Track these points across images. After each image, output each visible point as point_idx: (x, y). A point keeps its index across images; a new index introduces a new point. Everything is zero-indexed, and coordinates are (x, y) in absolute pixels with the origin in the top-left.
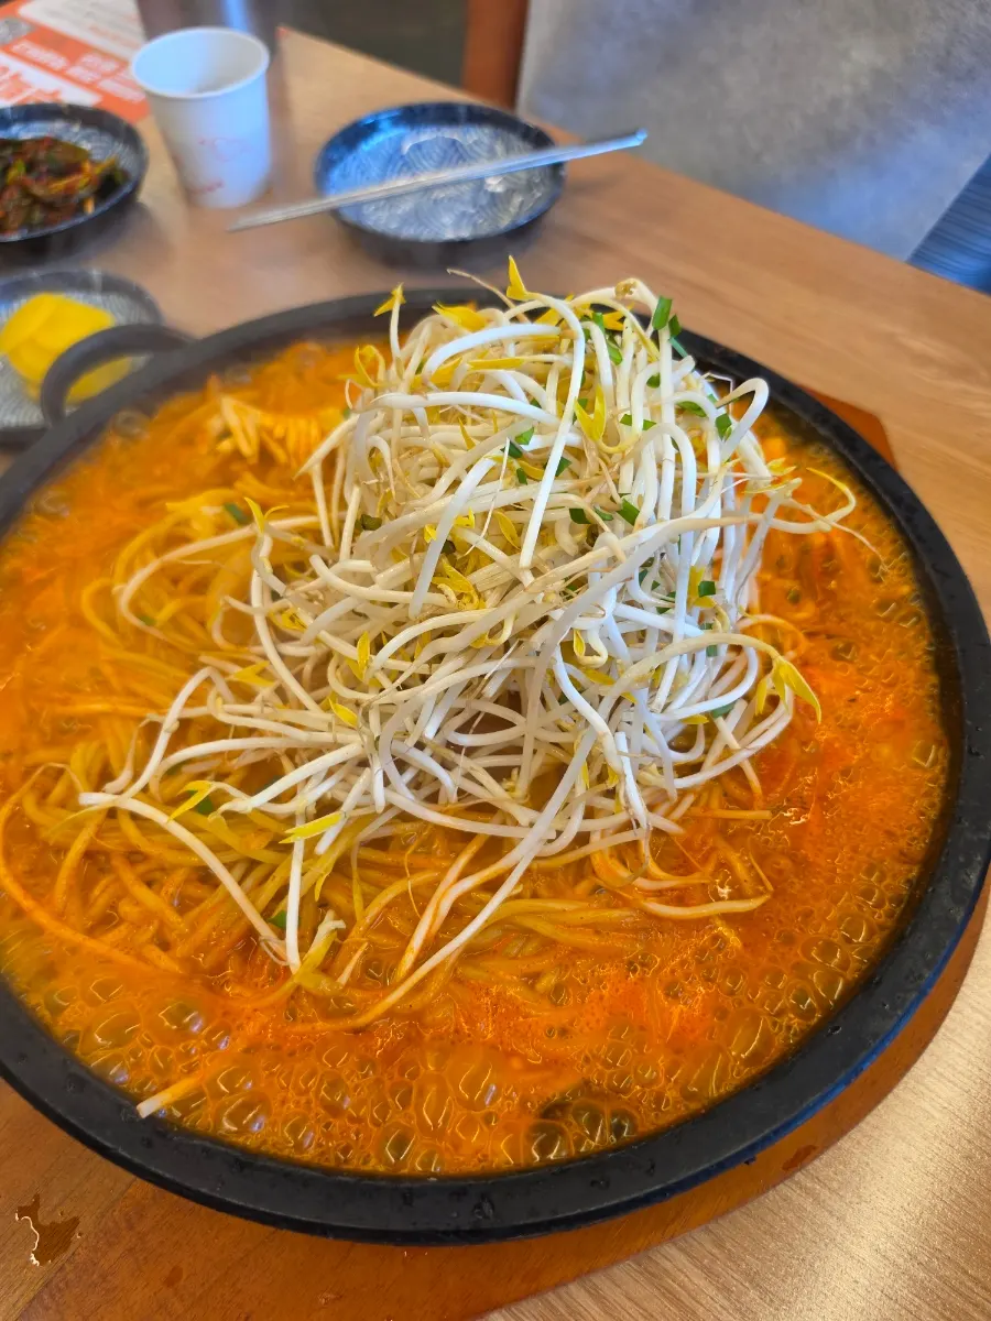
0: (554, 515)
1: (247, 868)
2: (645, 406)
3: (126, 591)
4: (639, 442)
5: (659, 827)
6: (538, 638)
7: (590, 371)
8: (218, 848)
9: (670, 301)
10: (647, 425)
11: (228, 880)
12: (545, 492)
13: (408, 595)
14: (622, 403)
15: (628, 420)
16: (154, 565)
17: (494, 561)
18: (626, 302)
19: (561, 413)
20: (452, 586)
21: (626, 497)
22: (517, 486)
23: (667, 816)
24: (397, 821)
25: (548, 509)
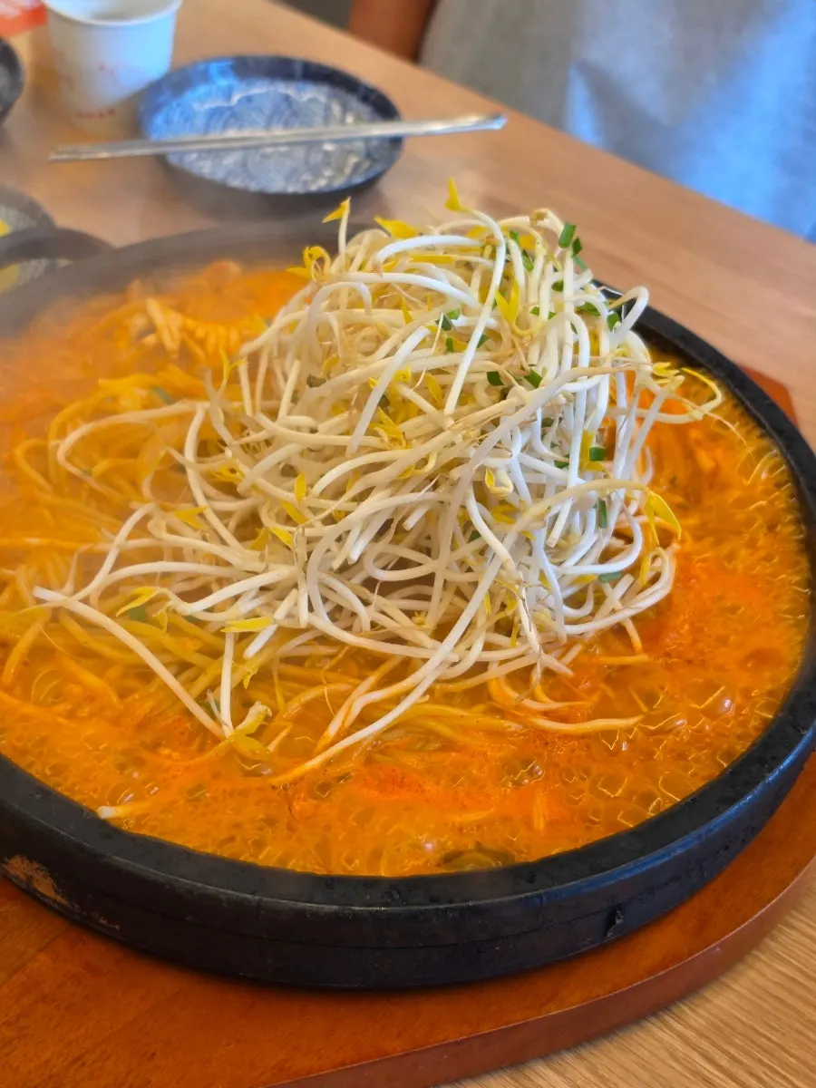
0: (475, 378)
1: (181, 668)
2: (550, 301)
3: (62, 448)
4: (544, 328)
5: (550, 667)
6: (455, 473)
7: (507, 277)
8: (158, 650)
9: (574, 227)
10: (551, 315)
11: (166, 675)
12: (469, 361)
13: (346, 438)
14: (533, 299)
15: (536, 311)
16: (84, 429)
17: (424, 413)
18: (538, 229)
19: (483, 299)
20: (386, 431)
21: (533, 368)
22: (446, 353)
23: (559, 659)
24: (314, 642)
25: (470, 372)
